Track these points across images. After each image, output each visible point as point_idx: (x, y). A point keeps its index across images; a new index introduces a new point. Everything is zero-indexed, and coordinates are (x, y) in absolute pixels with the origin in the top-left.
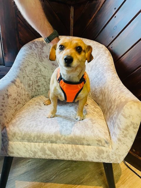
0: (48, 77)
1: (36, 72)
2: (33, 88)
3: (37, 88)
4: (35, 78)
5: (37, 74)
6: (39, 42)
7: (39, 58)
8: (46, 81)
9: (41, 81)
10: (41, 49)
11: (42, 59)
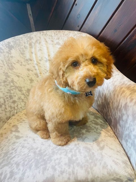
0: (24, 87)
1: (7, 85)
2: (7, 107)
3: (13, 105)
4: (7, 93)
5: (9, 86)
6: (4, 45)
7: (8, 65)
8: (23, 94)
9: (16, 95)
10: (9, 53)
11: (12, 66)
